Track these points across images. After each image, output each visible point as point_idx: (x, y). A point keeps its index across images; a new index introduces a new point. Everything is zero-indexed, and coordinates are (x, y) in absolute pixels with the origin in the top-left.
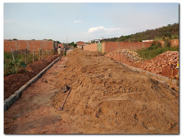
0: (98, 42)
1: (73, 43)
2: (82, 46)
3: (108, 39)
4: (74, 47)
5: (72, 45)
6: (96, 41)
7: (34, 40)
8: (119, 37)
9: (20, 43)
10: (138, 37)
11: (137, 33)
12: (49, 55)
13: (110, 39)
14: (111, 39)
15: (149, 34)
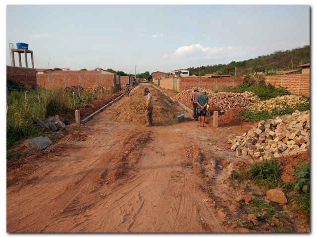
0: (187, 73)
1: (147, 73)
2: (158, 80)
3: (208, 67)
4: (147, 81)
5: (145, 78)
6: (182, 71)
7: (85, 70)
8: (227, 64)
9: (70, 77)
10: (258, 65)
11: (259, 57)
12: (108, 94)
13: (211, 66)
14: (214, 66)
15: (278, 59)
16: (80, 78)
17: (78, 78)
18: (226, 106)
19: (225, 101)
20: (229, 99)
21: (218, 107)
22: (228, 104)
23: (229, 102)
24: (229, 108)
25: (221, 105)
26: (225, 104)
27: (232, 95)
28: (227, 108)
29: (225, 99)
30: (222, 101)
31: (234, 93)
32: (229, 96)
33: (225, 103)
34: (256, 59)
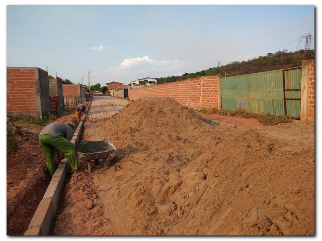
1: (98, 85)
4: (102, 93)
5: (97, 90)
6: (148, 80)
8: (180, 76)
14: (167, 78)
15: (237, 69)
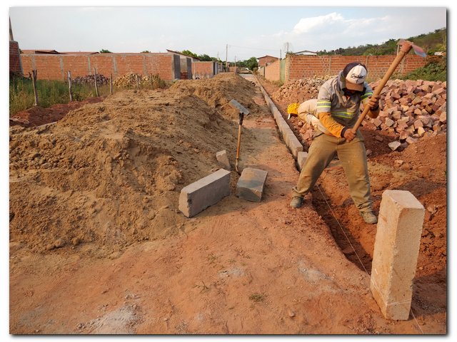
2: (263, 68)
3: (349, 50)
7: (147, 52)
8: (380, 44)
9: (97, 60)
11: (437, 31)
13: (354, 48)
14: (359, 48)
16: (114, 61)
17: (112, 62)
18: (410, 124)
19: (405, 108)
20: (417, 100)
21: (380, 128)
22: (415, 116)
23: (417, 111)
24: (421, 131)
25: (389, 122)
26: (404, 118)
27: (425, 87)
28: (412, 130)
29: (404, 100)
30: (394, 108)
31: (431, 83)
32: (415, 92)
33: (403, 113)
34: (431, 34)
